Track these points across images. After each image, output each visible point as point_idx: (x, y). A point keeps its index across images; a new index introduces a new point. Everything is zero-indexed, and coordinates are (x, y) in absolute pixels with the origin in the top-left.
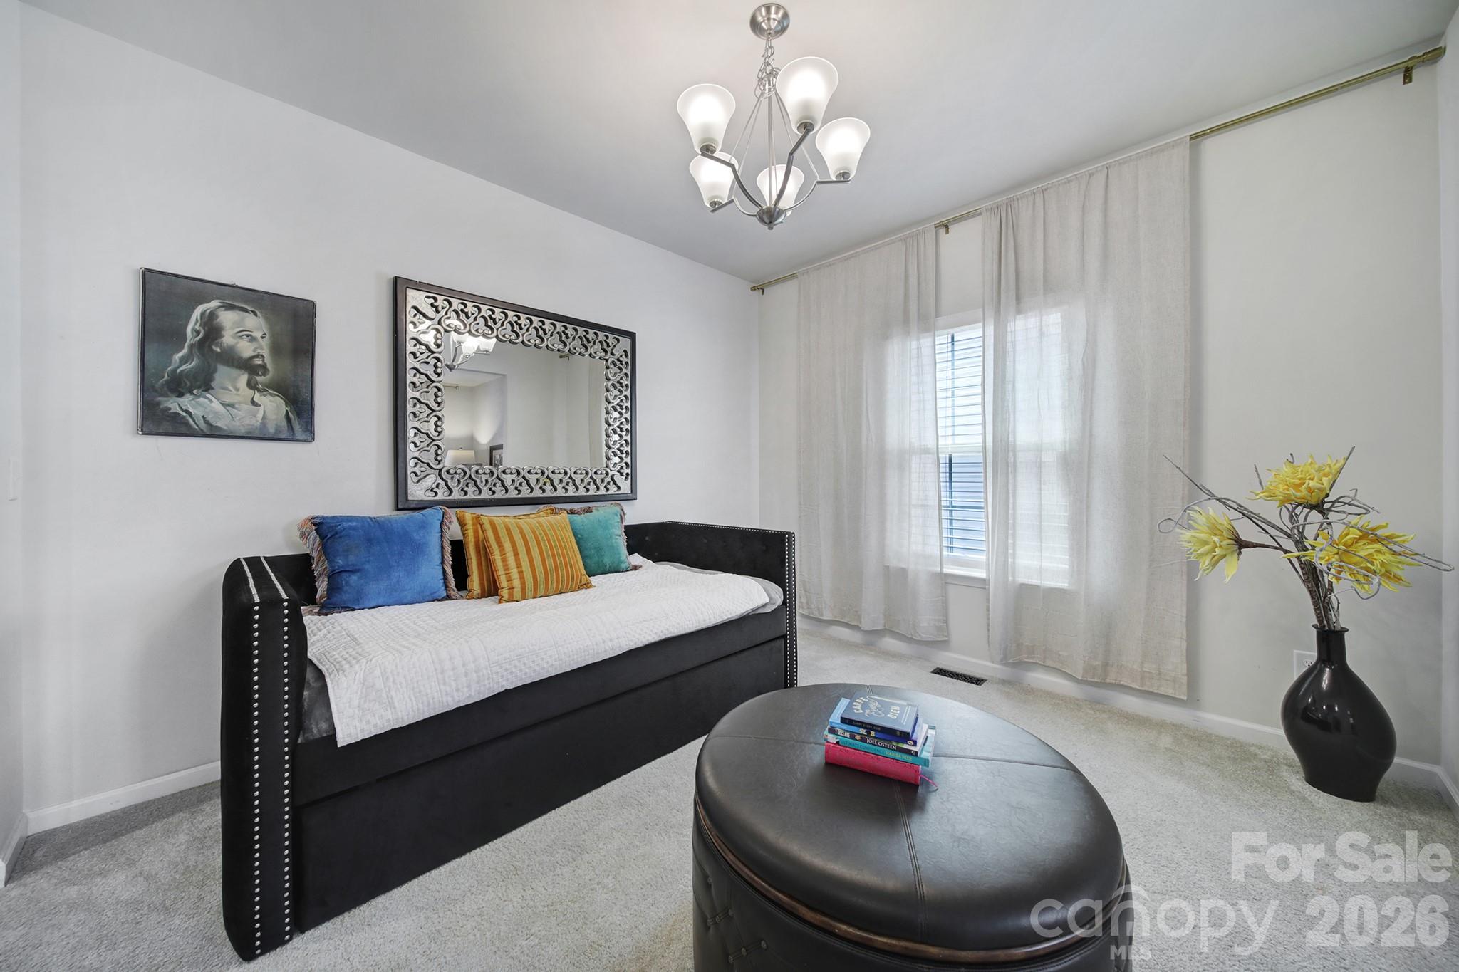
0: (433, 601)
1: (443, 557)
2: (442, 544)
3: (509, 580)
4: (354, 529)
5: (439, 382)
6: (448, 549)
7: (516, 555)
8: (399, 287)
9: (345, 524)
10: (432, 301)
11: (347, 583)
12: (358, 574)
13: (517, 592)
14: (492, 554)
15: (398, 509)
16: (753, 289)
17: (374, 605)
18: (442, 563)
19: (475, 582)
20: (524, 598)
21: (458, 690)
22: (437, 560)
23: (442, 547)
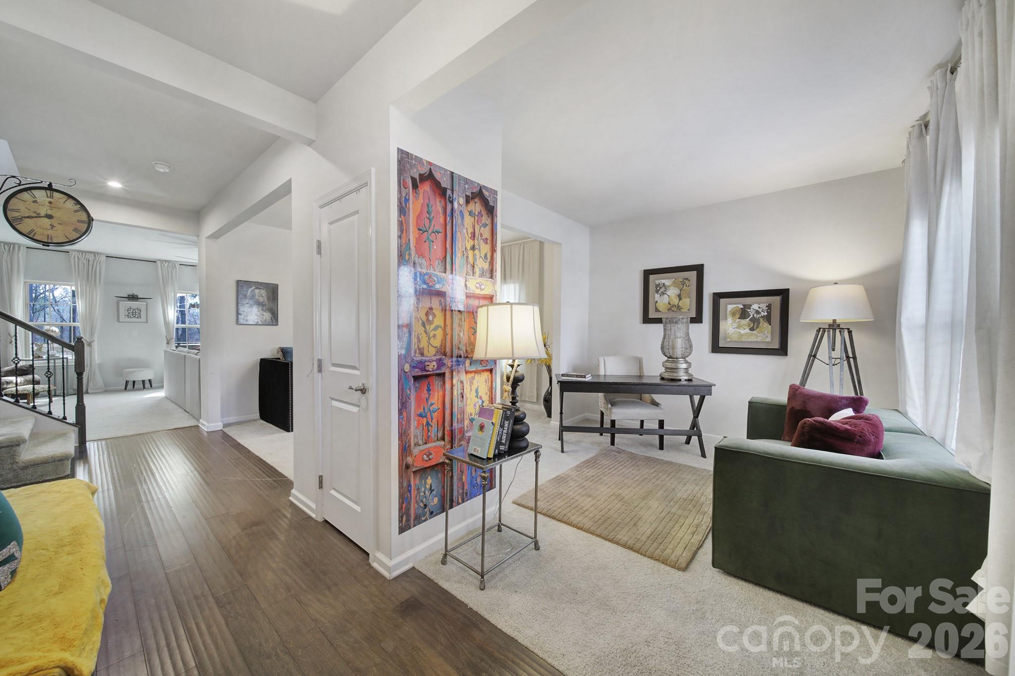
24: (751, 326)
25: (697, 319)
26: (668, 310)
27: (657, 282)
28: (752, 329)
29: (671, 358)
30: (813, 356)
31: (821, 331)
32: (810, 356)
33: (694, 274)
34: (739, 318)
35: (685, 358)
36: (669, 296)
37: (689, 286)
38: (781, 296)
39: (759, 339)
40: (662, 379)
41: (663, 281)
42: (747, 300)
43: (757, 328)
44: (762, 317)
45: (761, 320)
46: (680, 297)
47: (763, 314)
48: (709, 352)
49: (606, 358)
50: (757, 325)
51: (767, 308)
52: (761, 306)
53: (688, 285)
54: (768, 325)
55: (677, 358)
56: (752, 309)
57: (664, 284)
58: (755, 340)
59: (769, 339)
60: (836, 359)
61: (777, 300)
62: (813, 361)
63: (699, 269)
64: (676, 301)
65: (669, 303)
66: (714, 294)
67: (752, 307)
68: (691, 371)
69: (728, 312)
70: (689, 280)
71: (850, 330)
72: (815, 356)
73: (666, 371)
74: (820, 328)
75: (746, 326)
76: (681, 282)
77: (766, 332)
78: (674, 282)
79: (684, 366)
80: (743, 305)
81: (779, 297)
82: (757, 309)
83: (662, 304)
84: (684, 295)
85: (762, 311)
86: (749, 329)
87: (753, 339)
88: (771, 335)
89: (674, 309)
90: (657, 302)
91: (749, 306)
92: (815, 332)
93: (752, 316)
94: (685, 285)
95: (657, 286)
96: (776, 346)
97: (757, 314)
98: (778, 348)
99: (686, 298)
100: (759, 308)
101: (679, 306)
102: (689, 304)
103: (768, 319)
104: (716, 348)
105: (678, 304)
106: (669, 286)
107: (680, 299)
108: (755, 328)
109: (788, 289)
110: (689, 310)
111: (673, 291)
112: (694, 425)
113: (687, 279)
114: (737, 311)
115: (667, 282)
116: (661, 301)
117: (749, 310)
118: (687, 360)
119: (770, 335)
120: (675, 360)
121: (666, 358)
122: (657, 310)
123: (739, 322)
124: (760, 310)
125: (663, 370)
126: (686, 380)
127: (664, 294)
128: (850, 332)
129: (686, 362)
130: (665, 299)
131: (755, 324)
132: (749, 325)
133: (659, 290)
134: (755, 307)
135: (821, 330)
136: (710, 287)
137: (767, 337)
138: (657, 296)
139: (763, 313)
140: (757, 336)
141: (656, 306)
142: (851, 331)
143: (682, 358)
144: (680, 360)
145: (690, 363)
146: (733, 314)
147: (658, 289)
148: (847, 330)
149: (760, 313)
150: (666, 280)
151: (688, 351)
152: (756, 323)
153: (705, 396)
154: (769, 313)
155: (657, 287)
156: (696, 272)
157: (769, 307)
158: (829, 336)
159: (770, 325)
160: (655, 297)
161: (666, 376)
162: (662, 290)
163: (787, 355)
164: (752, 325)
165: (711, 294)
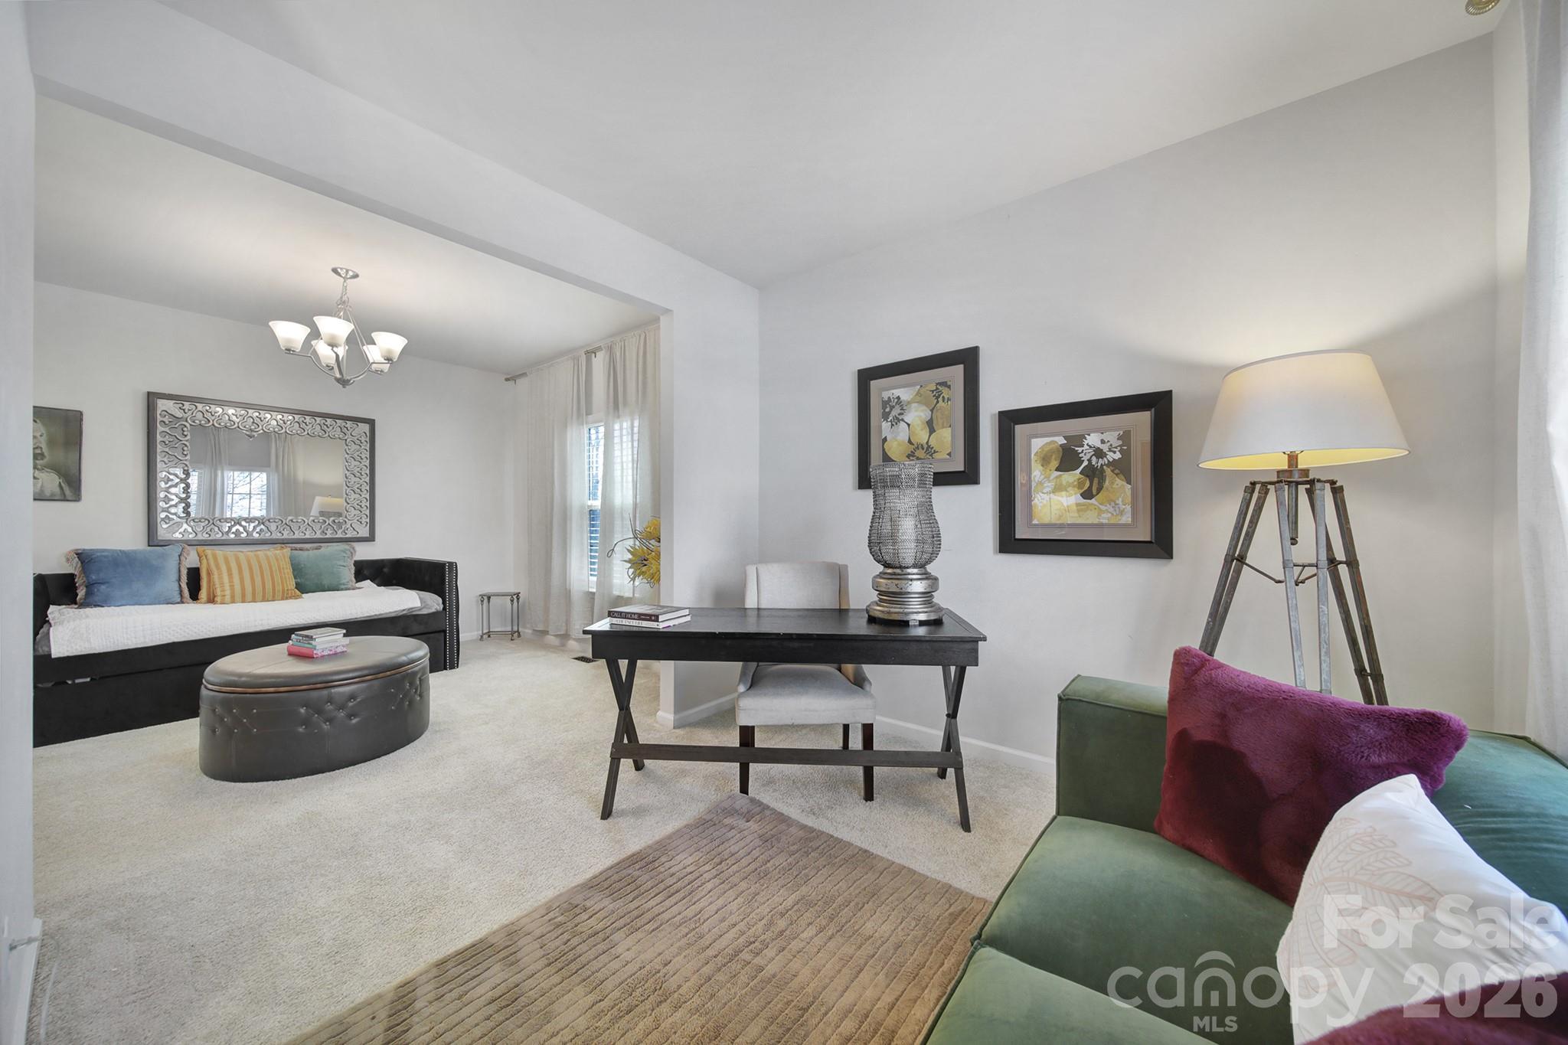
0: (168, 604)
1: (180, 577)
2: (179, 568)
3: (223, 591)
4: (105, 557)
5: (186, 460)
6: (184, 572)
7: (230, 575)
8: (151, 398)
9: (99, 554)
10: (181, 405)
11: (98, 590)
12: (107, 585)
13: (228, 598)
14: (213, 575)
15: (149, 546)
16: (507, 380)
17: (119, 604)
18: (179, 580)
19: (203, 594)
20: (233, 601)
21: (135, 638)
22: (175, 577)
23: (180, 571)
24: (1086, 488)
25: (968, 476)
26: (908, 456)
27: (886, 395)
28: (1087, 495)
29: (893, 568)
30: (1236, 559)
31: (1256, 489)
32: (1229, 559)
33: (957, 372)
34: (1057, 470)
35: (922, 566)
36: (909, 425)
37: (949, 399)
38: (1153, 410)
39: (1105, 519)
40: (872, 620)
41: (897, 392)
42: (1074, 425)
43: (1099, 490)
44: (1110, 464)
45: (1108, 471)
46: (931, 426)
47: (1111, 456)
48: (995, 553)
49: (763, 568)
50: (1099, 482)
51: (1120, 442)
52: (1107, 436)
53: (946, 397)
54: (1125, 483)
55: (901, 567)
56: (1086, 447)
57: (898, 398)
58: (1096, 521)
59: (1127, 519)
60: (1304, 566)
61: (1142, 421)
62: (1238, 572)
63: (968, 359)
64: (922, 436)
65: (910, 442)
66: (1001, 413)
67: (1086, 442)
68: (938, 598)
69: (1032, 455)
70: (949, 387)
71: (1338, 484)
72: (1241, 559)
73: (881, 600)
74: (1253, 484)
75: (1074, 487)
76: (933, 391)
77: (1119, 502)
78: (918, 393)
79: (918, 586)
80: (1065, 438)
81: (1149, 412)
82: (1098, 444)
83: (896, 443)
84: (940, 421)
85: (1110, 450)
86: (1081, 495)
87: (1090, 518)
88: (1133, 508)
89: (920, 453)
90: (885, 440)
91: (1079, 439)
92: (1239, 496)
93: (1085, 463)
94: (940, 399)
95: (886, 403)
96: (1143, 533)
97: (1098, 458)
98: (1149, 539)
99: (943, 427)
100: (1103, 442)
101: (929, 446)
102: (948, 442)
103: (1122, 468)
104: (1009, 542)
105: (927, 443)
106: (909, 403)
107: (932, 431)
108: (1094, 492)
109: (1171, 391)
110: (949, 454)
111: (917, 414)
112: (950, 741)
113: (944, 384)
114: (1052, 452)
115: (905, 394)
116: (894, 437)
117: (1080, 450)
118: (929, 570)
119: (1128, 508)
120: (898, 571)
121: (880, 568)
122: (886, 458)
123: (1057, 477)
124: (1105, 448)
125: (874, 596)
126: (922, 623)
127: (899, 420)
128: (1337, 491)
129: (927, 576)
130: (902, 433)
131: (1093, 482)
132: (1080, 485)
133: (890, 413)
134: (1093, 440)
135: (1258, 487)
136: (993, 401)
137: (1122, 513)
138: (885, 425)
139: (1111, 454)
140: (1101, 512)
141: (884, 450)
142: (1341, 488)
143: (915, 566)
144: (909, 571)
145: (936, 579)
146: (1045, 460)
147: (888, 410)
148: (1328, 486)
149: (1105, 455)
150: (901, 390)
151: (928, 548)
152: (1096, 481)
153: (965, 668)
154: (1126, 454)
155: (884, 408)
156: (961, 367)
157: (1125, 438)
158: (1279, 503)
159: (1129, 482)
160: (881, 428)
161: (878, 611)
162: (895, 412)
163: (1172, 558)
164: (1087, 484)
165: (995, 415)
